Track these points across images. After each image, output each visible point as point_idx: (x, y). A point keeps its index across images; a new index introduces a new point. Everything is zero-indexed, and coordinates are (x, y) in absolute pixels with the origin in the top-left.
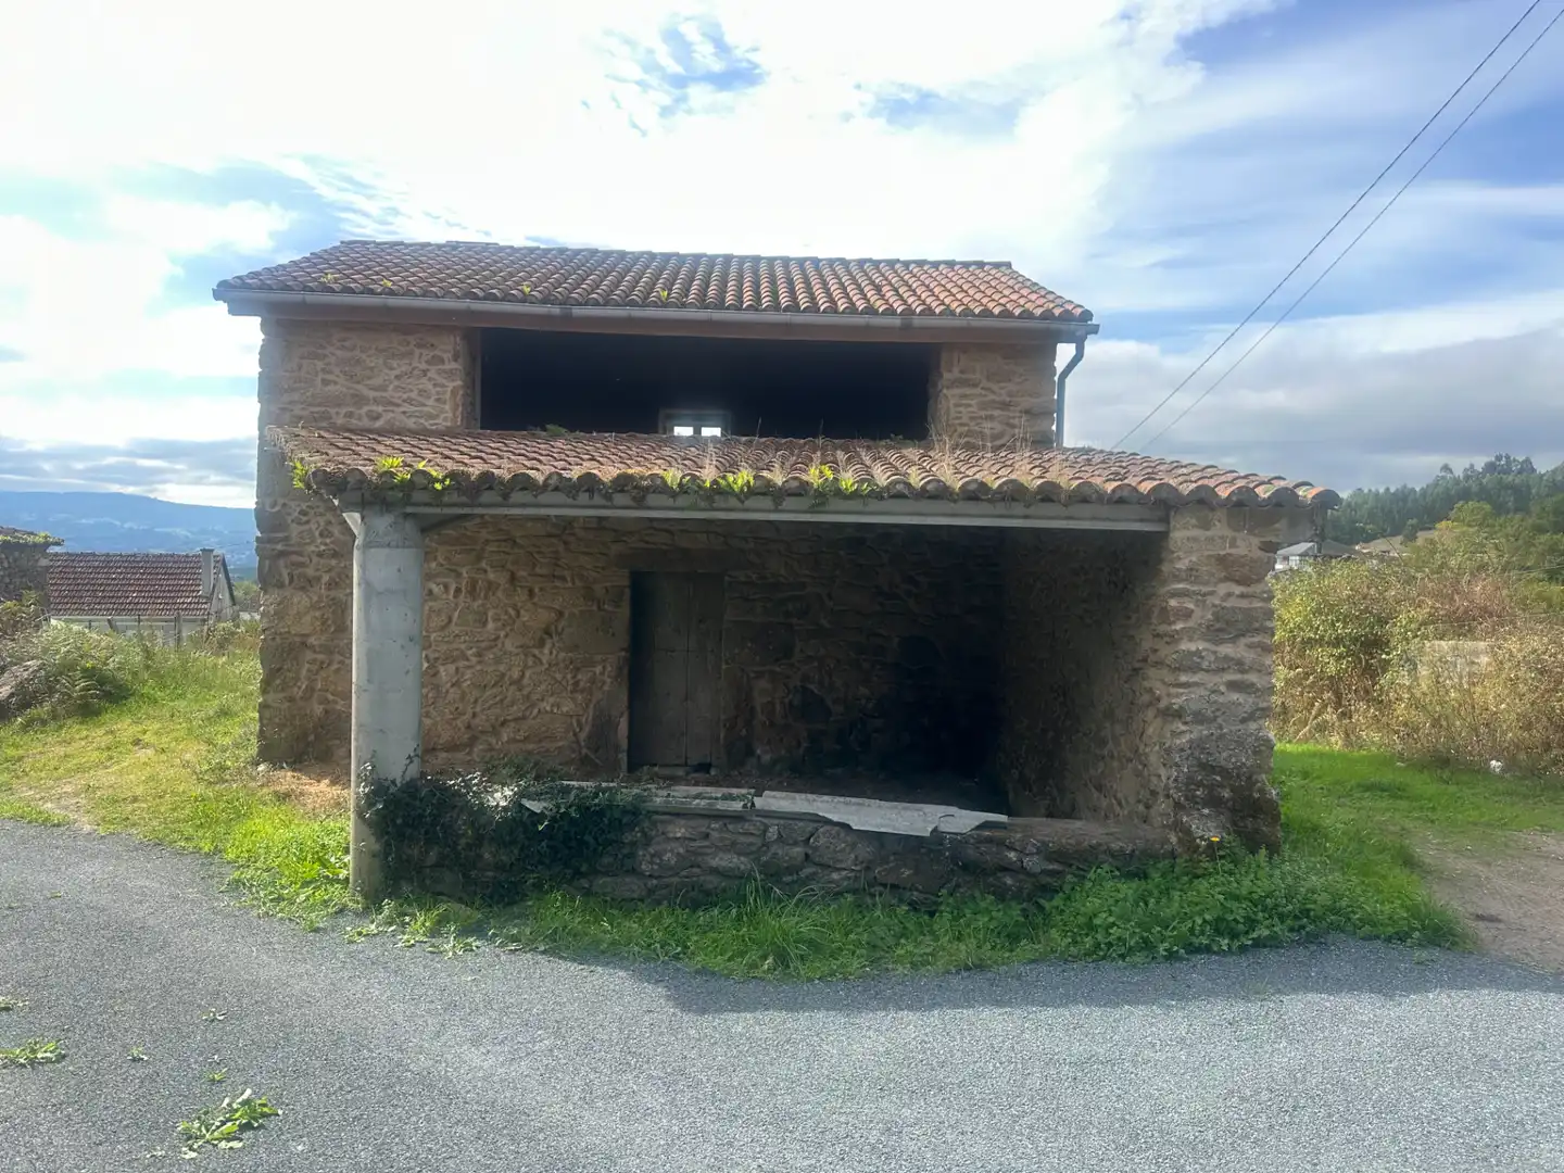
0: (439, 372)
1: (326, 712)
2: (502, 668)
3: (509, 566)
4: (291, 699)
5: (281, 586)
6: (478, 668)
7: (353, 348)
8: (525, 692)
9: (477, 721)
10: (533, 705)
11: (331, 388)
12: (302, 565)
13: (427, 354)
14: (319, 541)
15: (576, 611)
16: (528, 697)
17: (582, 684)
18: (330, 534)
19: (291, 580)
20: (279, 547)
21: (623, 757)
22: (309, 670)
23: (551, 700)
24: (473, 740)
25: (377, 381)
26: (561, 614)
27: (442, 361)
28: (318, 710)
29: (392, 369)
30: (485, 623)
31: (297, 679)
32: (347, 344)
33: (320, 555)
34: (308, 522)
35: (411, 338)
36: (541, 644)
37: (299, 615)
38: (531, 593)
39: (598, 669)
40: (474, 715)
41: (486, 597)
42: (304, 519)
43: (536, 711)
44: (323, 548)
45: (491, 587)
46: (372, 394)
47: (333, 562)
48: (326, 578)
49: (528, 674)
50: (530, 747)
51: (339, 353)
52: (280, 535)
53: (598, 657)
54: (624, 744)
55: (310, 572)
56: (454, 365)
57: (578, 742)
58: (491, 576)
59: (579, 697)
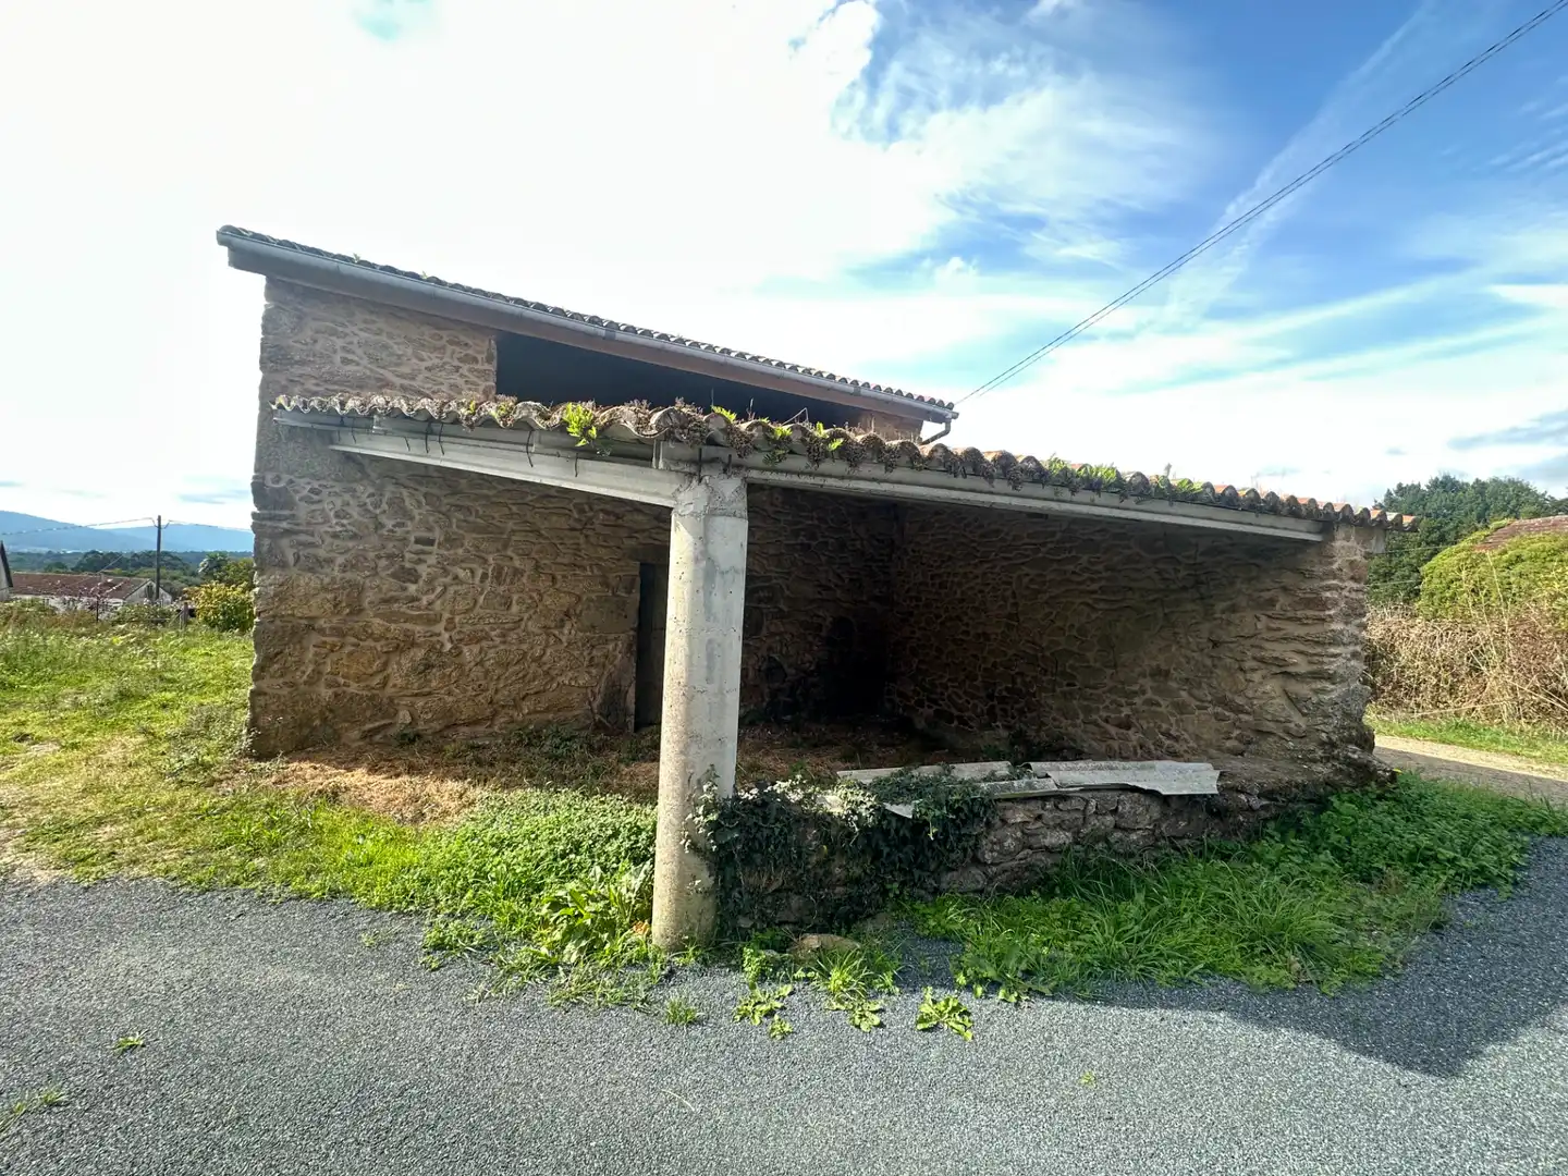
0: (470, 370)
1: (336, 695)
2: (525, 647)
3: (534, 555)
4: (293, 685)
5: (283, 565)
6: (502, 647)
7: (379, 332)
8: (545, 668)
9: (499, 696)
10: (553, 679)
11: (352, 368)
12: (312, 545)
13: (460, 351)
14: (334, 521)
15: (593, 596)
16: (547, 673)
17: (596, 660)
18: (346, 515)
19: (297, 559)
20: (284, 525)
21: (631, 720)
22: (316, 654)
23: (570, 674)
24: (495, 714)
25: (405, 370)
26: (579, 598)
27: (475, 360)
28: (326, 693)
29: (422, 360)
30: (509, 607)
31: (300, 662)
32: (374, 327)
33: (335, 536)
34: (320, 501)
35: (444, 334)
36: (561, 625)
37: (307, 597)
38: (554, 579)
39: (611, 647)
40: (497, 691)
41: (512, 583)
42: (316, 498)
43: (555, 685)
44: (338, 529)
45: (517, 572)
46: (398, 381)
47: (351, 544)
48: (340, 560)
49: (548, 652)
50: (550, 716)
51: (364, 335)
52: (286, 512)
53: (612, 636)
54: (632, 707)
55: (322, 553)
56: (487, 366)
57: (592, 710)
58: (517, 563)
59: (594, 671)
